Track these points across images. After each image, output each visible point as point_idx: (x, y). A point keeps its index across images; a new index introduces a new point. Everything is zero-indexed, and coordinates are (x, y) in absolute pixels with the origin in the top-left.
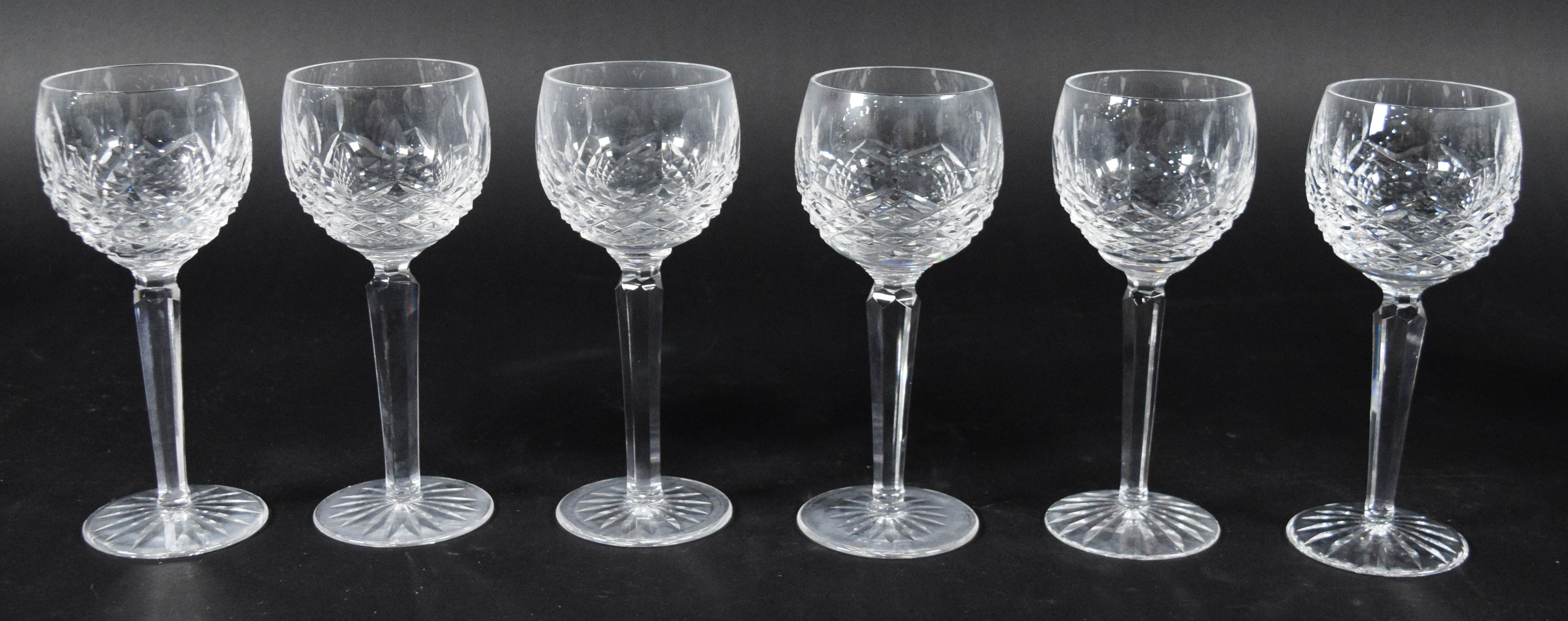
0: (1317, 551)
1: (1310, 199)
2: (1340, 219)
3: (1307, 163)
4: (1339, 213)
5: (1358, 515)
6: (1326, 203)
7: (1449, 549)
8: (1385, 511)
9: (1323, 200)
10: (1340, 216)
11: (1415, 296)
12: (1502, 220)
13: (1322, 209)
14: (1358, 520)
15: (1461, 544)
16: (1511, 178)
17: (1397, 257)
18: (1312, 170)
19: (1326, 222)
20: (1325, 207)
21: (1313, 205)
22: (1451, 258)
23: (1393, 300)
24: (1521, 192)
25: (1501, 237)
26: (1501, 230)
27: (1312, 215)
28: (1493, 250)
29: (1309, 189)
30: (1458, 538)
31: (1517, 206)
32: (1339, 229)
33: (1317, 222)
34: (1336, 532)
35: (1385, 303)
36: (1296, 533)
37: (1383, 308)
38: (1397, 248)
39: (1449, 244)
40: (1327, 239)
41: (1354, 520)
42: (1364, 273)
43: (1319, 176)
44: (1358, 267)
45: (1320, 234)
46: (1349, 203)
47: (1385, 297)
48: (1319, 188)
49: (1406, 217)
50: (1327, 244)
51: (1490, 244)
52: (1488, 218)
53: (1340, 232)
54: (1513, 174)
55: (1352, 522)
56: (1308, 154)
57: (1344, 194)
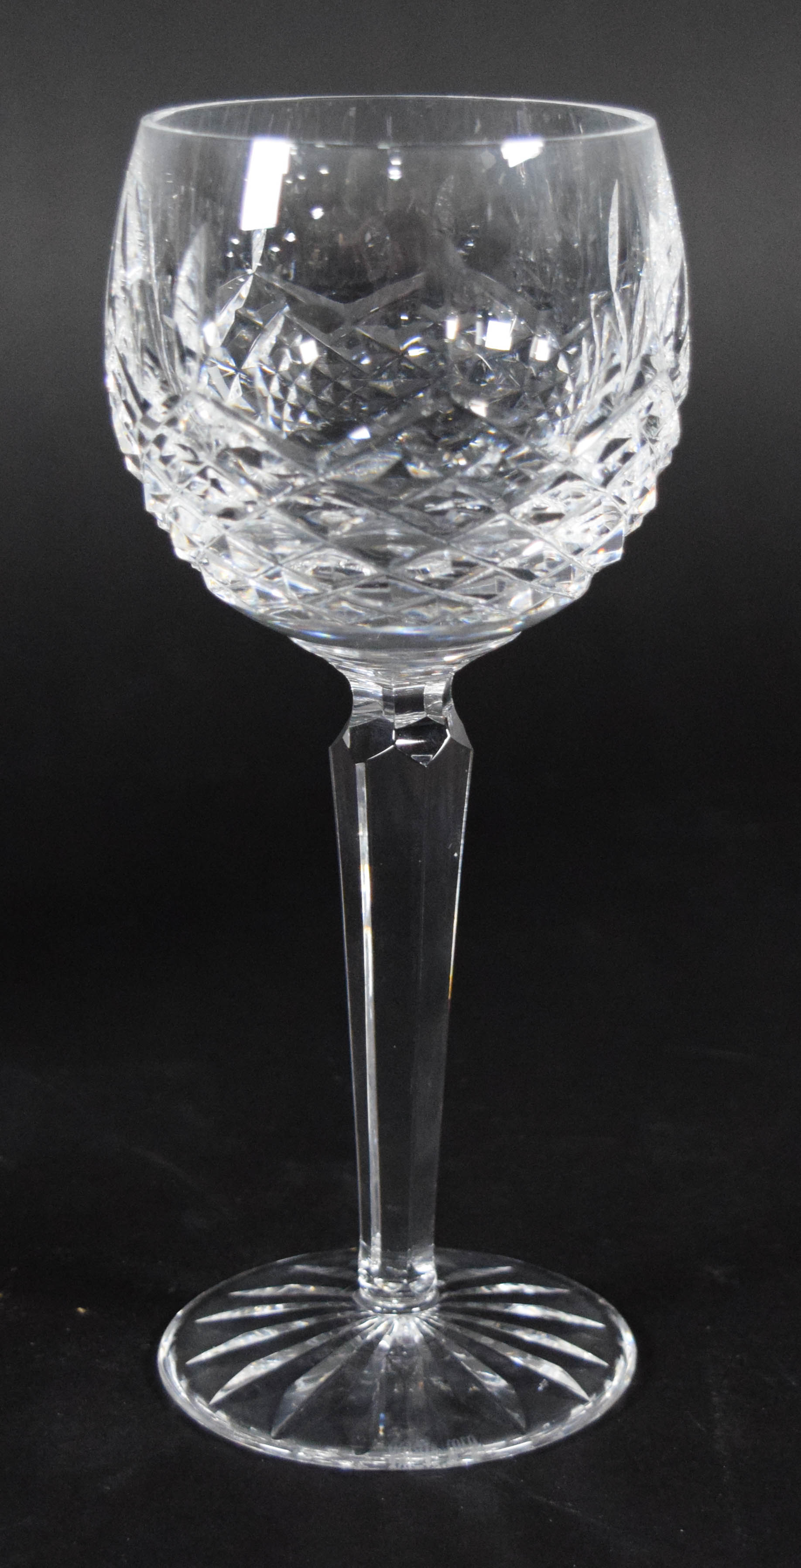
0: (243, 1419)
1: (128, 446)
2: (213, 490)
3: (108, 341)
4: (211, 474)
5: (342, 1293)
6: (170, 448)
7: (587, 1356)
8: (413, 1275)
9: (160, 441)
10: (215, 483)
11: (436, 689)
12: (652, 459)
13: (162, 466)
14: (342, 1310)
15: (614, 1334)
16: (666, 339)
17: (384, 585)
18: (123, 361)
19: (176, 502)
20: (165, 460)
21: (135, 459)
22: (525, 574)
23: (379, 707)
24: (694, 376)
25: (650, 502)
26: (651, 481)
27: (135, 487)
28: (632, 542)
29: (119, 418)
30: (605, 1319)
31: (687, 410)
32: (213, 518)
33: (150, 505)
34: (292, 1354)
35: (359, 716)
36: (183, 1370)
37: (353, 731)
38: (382, 559)
39: (522, 534)
40: (182, 553)
41: (334, 1310)
42: (295, 640)
43: (144, 374)
44: (278, 622)
45: (164, 538)
46: (236, 442)
47: (357, 700)
48: (145, 406)
49: (398, 470)
50: (186, 565)
51: (624, 528)
52: (617, 454)
53: (213, 527)
54: (670, 326)
55: (331, 1318)
56: (108, 313)
57: (219, 415)
